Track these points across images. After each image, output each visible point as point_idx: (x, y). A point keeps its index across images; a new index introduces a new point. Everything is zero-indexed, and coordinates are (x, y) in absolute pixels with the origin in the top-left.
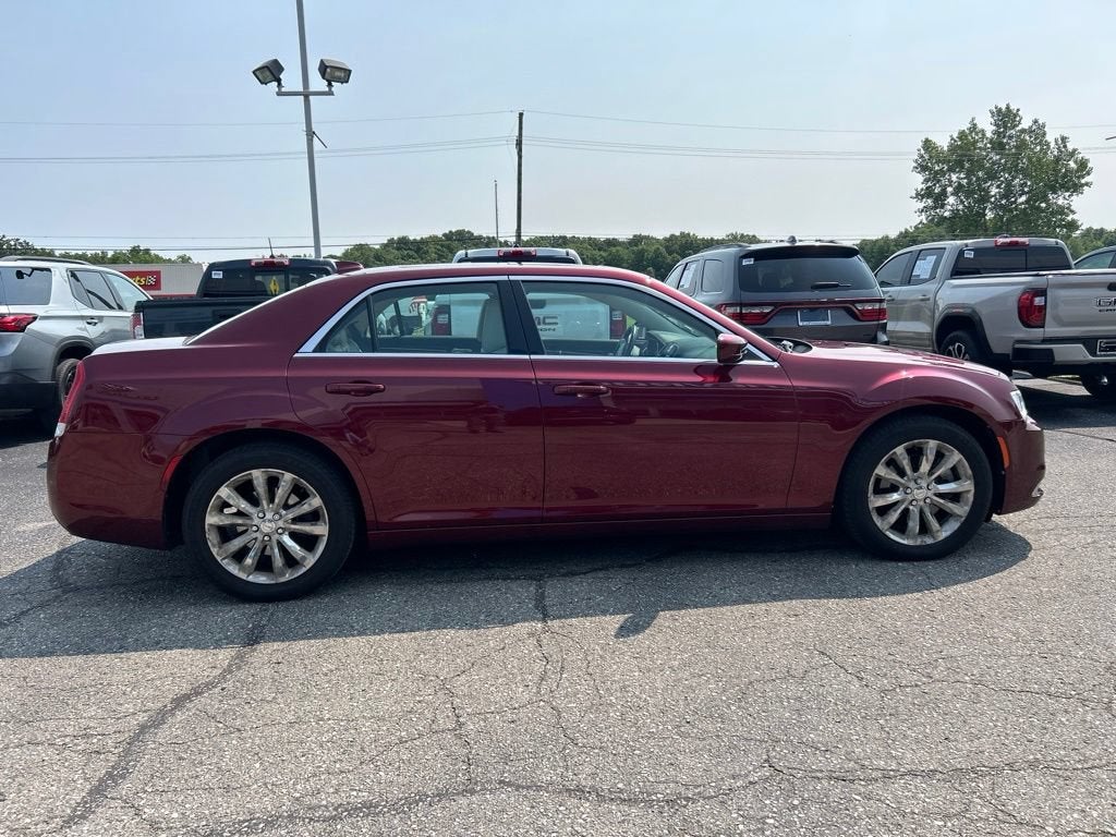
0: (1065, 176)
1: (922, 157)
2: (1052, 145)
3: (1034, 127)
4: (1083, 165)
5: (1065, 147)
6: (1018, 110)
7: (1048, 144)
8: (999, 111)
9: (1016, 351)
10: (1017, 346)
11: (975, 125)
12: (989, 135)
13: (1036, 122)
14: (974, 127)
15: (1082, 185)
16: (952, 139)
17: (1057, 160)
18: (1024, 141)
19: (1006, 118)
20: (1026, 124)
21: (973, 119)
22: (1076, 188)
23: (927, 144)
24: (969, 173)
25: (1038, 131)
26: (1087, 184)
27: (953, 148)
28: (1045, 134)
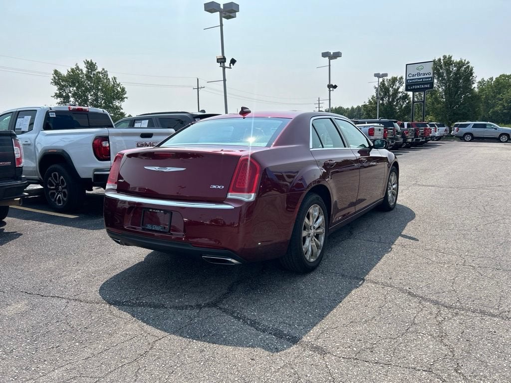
0: (117, 93)
1: (55, 78)
2: (111, 80)
3: (103, 72)
4: (123, 90)
5: (116, 81)
6: (96, 63)
7: (109, 79)
8: (88, 62)
9: (95, 176)
10: (96, 173)
11: (78, 67)
12: (85, 72)
13: (103, 69)
14: (78, 68)
15: (124, 98)
16: (68, 71)
17: (113, 86)
18: (100, 77)
19: (91, 66)
20: (99, 69)
21: (77, 64)
22: (122, 99)
23: (56, 72)
24: (78, 88)
25: (105, 73)
26: (126, 98)
27: (69, 76)
28: (107, 75)
